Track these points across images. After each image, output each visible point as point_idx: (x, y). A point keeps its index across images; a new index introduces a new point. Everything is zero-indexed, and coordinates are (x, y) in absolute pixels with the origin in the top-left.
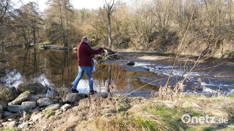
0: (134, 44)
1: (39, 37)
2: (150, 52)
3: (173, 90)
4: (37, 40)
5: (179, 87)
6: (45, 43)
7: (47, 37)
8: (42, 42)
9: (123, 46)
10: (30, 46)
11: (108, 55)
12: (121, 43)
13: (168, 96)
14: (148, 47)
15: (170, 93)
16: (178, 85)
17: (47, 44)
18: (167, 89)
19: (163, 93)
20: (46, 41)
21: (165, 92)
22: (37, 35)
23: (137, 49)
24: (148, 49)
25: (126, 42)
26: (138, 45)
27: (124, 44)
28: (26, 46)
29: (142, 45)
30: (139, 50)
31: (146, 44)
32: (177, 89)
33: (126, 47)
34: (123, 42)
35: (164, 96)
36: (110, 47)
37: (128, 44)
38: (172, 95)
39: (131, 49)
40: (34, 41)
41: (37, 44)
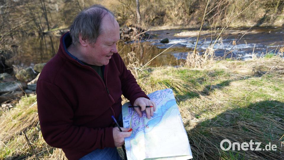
0: (171, 19)
1: (52, 20)
2: (191, 27)
3: (203, 56)
4: (51, 25)
5: (209, 52)
6: (61, 28)
7: (62, 20)
8: (58, 27)
9: (157, 23)
10: (44, 34)
11: (137, 34)
12: (154, 19)
13: (196, 63)
14: (188, 21)
15: (199, 60)
16: (208, 50)
17: (63, 29)
18: (195, 55)
19: (191, 61)
20: (62, 25)
21: (193, 59)
22: (49, 19)
23: (175, 25)
24: (188, 24)
25: (161, 18)
26: (176, 19)
27: (158, 19)
28: (39, 34)
29: (181, 18)
30: (177, 25)
31: (186, 18)
32: (207, 54)
33: (161, 23)
34: (156, 18)
35: (192, 63)
36: (140, 24)
37: (162, 19)
38: (201, 62)
39: (167, 26)
40: (47, 26)
41: (52, 30)
